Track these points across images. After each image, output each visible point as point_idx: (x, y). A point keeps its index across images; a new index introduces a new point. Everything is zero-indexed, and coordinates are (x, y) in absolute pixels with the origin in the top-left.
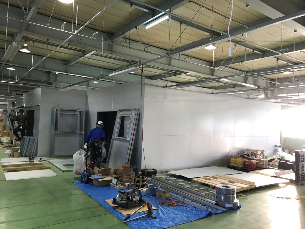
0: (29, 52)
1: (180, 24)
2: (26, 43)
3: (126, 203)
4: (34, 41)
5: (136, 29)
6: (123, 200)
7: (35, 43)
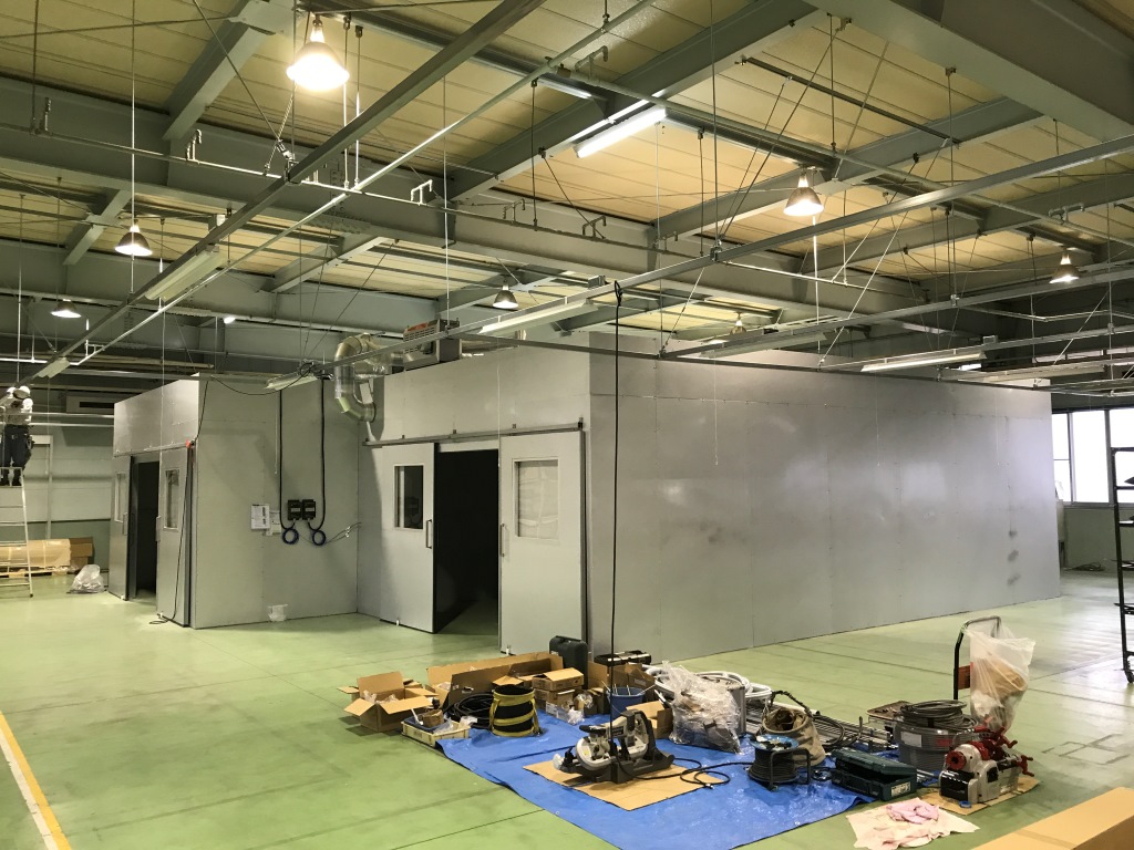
0: (147, 253)
1: (696, 135)
2: (137, 222)
3: (607, 766)
4: (165, 213)
5: (543, 157)
6: (599, 757)
7: (169, 219)
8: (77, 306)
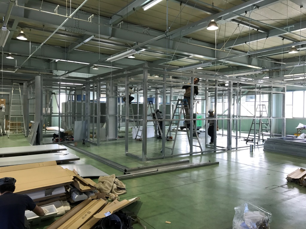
0: (26, 39)
1: (180, 4)
2: (22, 30)
5: (134, 10)
7: (32, 29)
8: (13, 56)
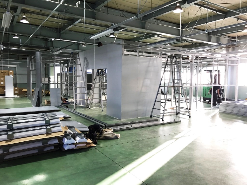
0: (28, 22)
2: (24, 15)
4: (31, 12)
7: (32, 14)
